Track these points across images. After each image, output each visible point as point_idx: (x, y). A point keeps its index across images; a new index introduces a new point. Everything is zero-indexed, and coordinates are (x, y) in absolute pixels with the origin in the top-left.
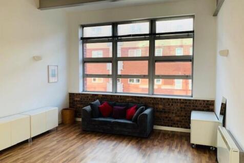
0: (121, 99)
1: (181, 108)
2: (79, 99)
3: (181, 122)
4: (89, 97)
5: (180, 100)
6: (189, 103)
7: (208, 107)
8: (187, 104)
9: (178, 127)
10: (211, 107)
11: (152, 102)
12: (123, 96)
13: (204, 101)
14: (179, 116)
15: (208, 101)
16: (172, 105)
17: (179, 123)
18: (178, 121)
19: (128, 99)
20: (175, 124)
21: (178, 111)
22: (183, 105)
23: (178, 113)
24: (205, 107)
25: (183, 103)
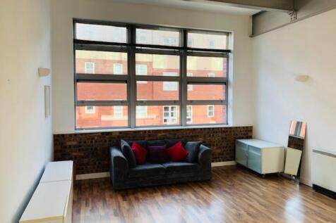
0: (150, 136)
1: (222, 138)
2: (74, 143)
3: (222, 154)
4: (96, 138)
5: (221, 128)
6: (230, 132)
7: (247, 134)
8: (229, 133)
9: (220, 161)
10: (249, 134)
11: (191, 134)
12: (153, 131)
13: (244, 127)
14: (220, 148)
15: (247, 127)
16: (213, 136)
17: (220, 156)
18: (219, 154)
19: (160, 134)
20: (216, 158)
21: (219, 142)
22: (224, 135)
23: (219, 144)
24: (244, 134)
25: (224, 131)
